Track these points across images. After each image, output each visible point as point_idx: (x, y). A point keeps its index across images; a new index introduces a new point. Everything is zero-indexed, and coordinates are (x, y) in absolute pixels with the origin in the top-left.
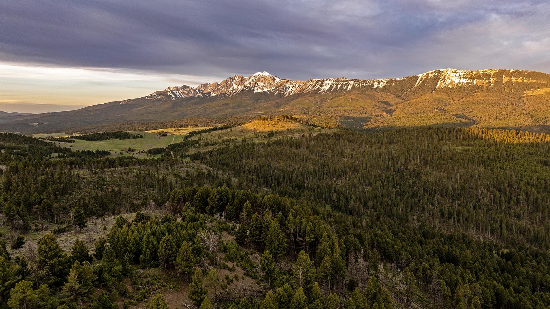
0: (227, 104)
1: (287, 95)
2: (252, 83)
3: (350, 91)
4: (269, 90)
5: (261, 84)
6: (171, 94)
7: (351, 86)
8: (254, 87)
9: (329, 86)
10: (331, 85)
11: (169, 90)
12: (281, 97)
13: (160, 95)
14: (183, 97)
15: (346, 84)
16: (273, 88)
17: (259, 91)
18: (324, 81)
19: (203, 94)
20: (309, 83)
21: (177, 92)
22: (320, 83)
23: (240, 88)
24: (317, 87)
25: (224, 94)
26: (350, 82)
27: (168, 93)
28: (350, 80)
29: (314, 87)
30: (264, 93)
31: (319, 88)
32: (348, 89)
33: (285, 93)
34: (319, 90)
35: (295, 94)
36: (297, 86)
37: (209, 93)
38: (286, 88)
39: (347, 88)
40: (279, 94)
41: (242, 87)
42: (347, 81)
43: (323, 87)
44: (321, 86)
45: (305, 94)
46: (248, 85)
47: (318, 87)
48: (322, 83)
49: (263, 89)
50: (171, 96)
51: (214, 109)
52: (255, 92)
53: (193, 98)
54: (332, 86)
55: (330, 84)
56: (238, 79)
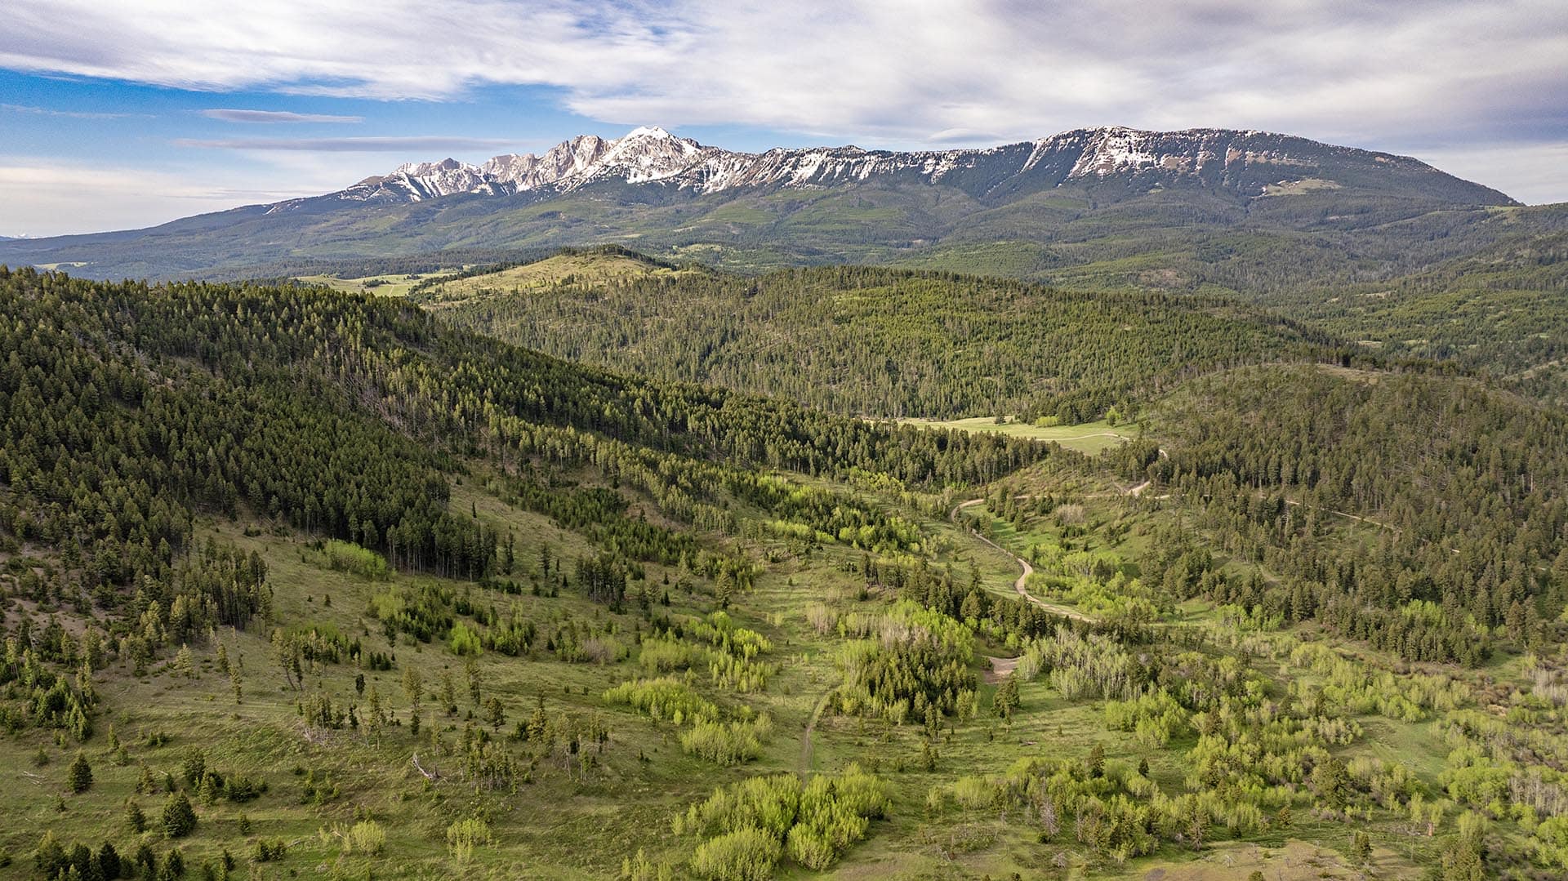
0: (553, 215)
1: (710, 191)
2: (621, 157)
3: (865, 181)
4: (665, 176)
5: (646, 161)
6: (409, 186)
7: (871, 168)
8: (628, 169)
9: (815, 168)
10: (820, 167)
11: (404, 175)
12: (694, 195)
13: (378, 187)
14: (443, 194)
15: (857, 163)
16: (677, 172)
17: (641, 178)
18: (803, 155)
19: (494, 185)
20: (766, 160)
21: (425, 181)
22: (793, 159)
23: (591, 171)
24: (785, 172)
25: (550, 186)
26: (867, 158)
27: (401, 182)
28: (869, 154)
29: (778, 169)
30: (652, 185)
31: (789, 173)
32: (862, 177)
33: (706, 186)
34: (788, 177)
35: (730, 188)
36: (737, 167)
37: (512, 184)
38: (708, 173)
39: (857, 175)
40: (690, 188)
41: (597, 167)
42: (861, 155)
43: (800, 171)
44: (795, 167)
45: (754, 189)
46: (613, 164)
47: (787, 169)
48: (798, 161)
49: (650, 175)
50: (409, 191)
51: (516, 228)
52: (629, 182)
53: (468, 197)
54: (821, 168)
55: (818, 164)
56: (588, 146)
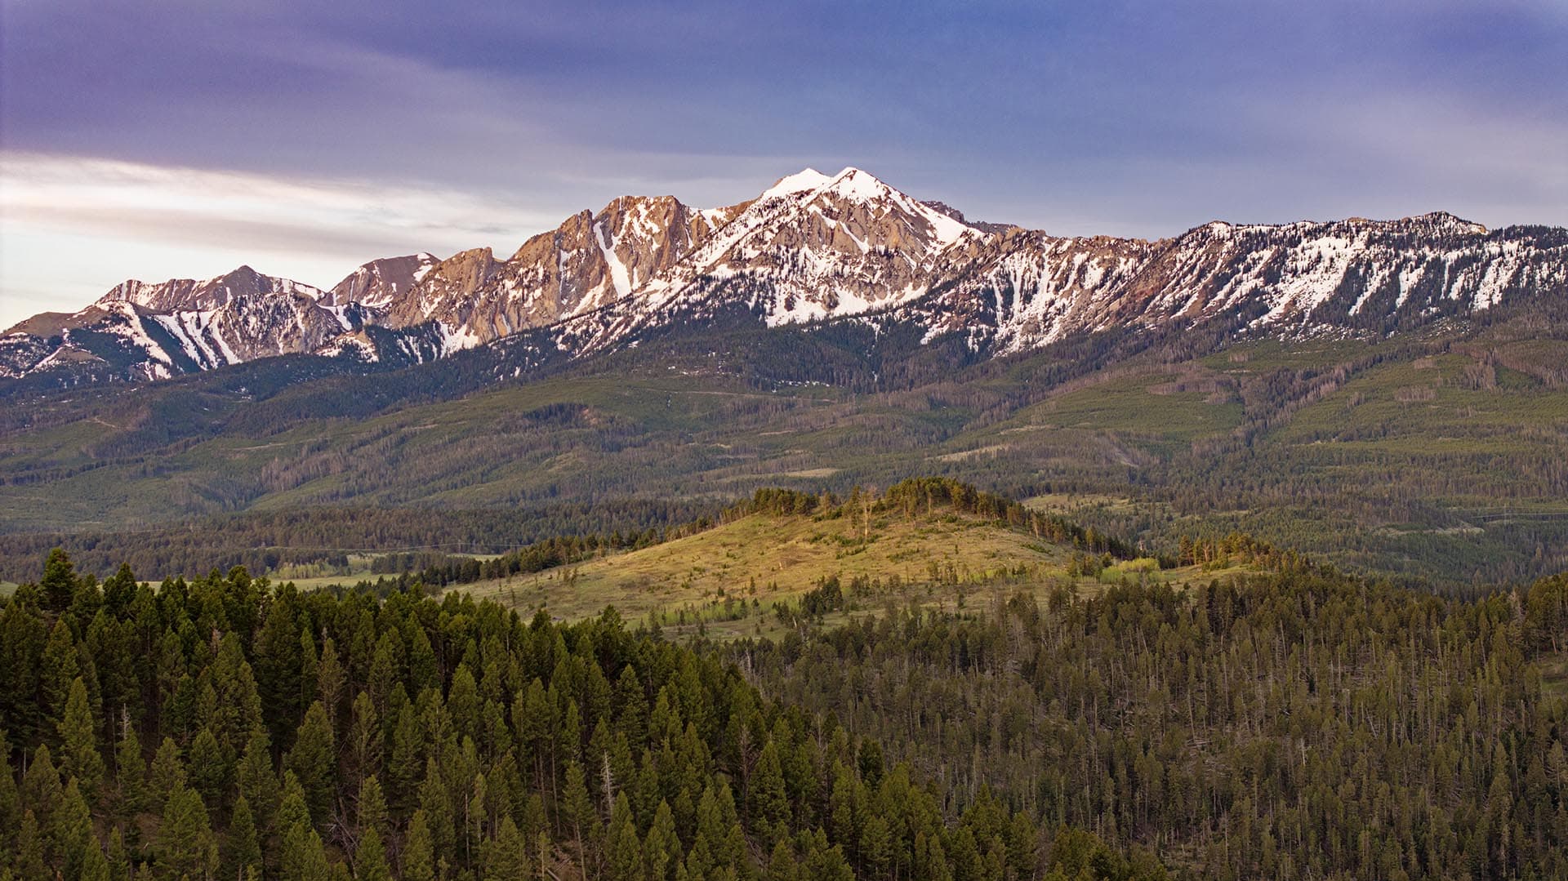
0: (564, 414)
1: (1016, 345)
2: (751, 253)
3: (1490, 317)
4: (878, 303)
5: (821, 263)
6: (142, 340)
7: (1505, 278)
8: (767, 288)
9: (1336, 279)
10: (1350, 273)
11: (128, 310)
12: (970, 357)
13: (56, 341)
14: (233, 359)
15: (1462, 263)
16: (911, 293)
17: (805, 311)
18: (1294, 242)
19: (377, 334)
20: (1181, 256)
21: (183, 325)
22: (1267, 254)
23: (660, 293)
24: (1245, 288)
25: (542, 336)
26: (1493, 248)
27: (120, 328)
28: (1496, 235)
29: (1221, 280)
30: (842, 332)
31: (1255, 292)
32: (1481, 302)
33: (1003, 331)
34: (1255, 304)
35: (1077, 336)
36: (1094, 275)
37: (428, 332)
38: (1008, 294)
39: (1467, 295)
40: (955, 338)
41: (678, 284)
42: (1473, 239)
43: (1290, 288)
44: (1271, 275)
45: (1151, 340)
46: (724, 272)
47: (1249, 283)
48: (1279, 258)
49: (832, 303)
50: (142, 353)
51: (458, 453)
52: (771, 322)
53: (307, 364)
54: (1354, 279)
55: (1342, 265)
56: (643, 226)
